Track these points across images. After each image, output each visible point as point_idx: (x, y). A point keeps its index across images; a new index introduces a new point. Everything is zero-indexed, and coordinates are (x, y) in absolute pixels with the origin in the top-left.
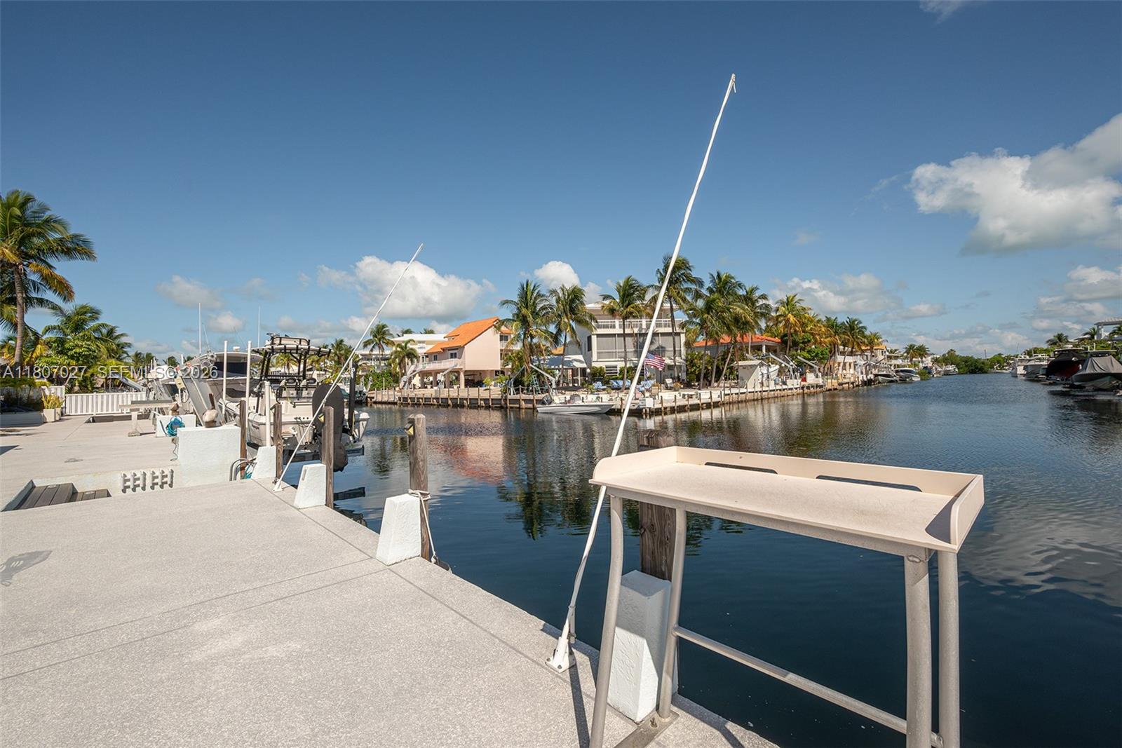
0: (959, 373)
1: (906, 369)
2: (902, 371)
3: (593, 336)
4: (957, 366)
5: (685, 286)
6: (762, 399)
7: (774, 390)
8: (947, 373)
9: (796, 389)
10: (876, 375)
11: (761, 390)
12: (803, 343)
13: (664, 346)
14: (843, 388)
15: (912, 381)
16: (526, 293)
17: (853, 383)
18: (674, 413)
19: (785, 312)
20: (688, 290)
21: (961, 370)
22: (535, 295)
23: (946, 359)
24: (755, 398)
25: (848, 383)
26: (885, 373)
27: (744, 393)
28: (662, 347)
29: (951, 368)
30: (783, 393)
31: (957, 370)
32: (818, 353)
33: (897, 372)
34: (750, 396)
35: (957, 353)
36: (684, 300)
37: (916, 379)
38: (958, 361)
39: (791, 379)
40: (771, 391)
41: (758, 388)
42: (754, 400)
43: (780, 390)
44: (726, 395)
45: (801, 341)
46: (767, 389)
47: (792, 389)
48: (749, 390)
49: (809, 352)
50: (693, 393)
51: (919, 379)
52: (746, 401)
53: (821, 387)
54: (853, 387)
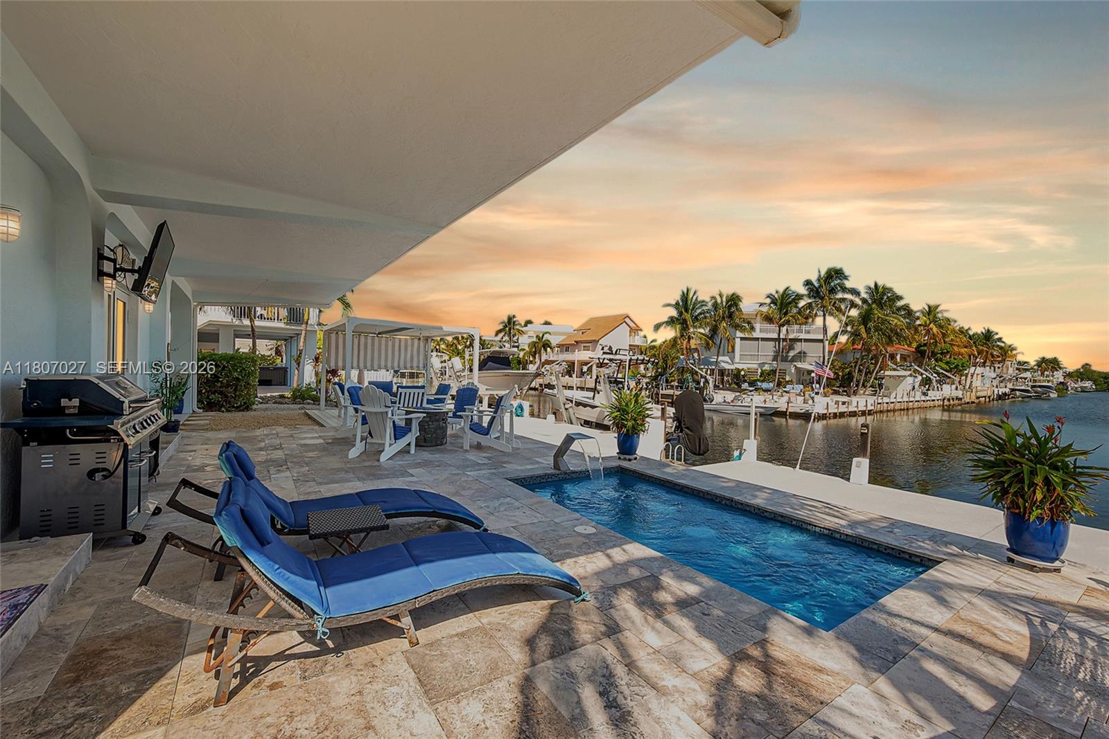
0: (1097, 390)
1: (1044, 384)
2: (1040, 387)
3: (736, 339)
4: (1095, 382)
5: (840, 296)
6: (908, 409)
7: (918, 401)
8: (1084, 390)
9: (938, 400)
10: (1013, 390)
11: (907, 400)
12: (941, 354)
13: (806, 352)
14: (980, 402)
15: (1048, 399)
16: (687, 298)
17: (989, 397)
18: (836, 418)
19: (926, 322)
20: (843, 300)
21: (1098, 387)
22: (693, 301)
23: (1081, 373)
24: (902, 408)
25: (985, 397)
26: (1023, 388)
27: (893, 403)
28: (804, 353)
29: (1088, 384)
30: (925, 404)
31: (1094, 387)
32: (958, 365)
33: (1035, 386)
34: (898, 406)
35: (1094, 368)
36: (839, 310)
37: (1054, 395)
38: (1095, 376)
39: (933, 390)
40: (916, 401)
41: (906, 399)
42: (901, 410)
43: (924, 401)
44: (878, 404)
45: (940, 352)
46: (913, 399)
47: (933, 400)
48: (898, 400)
49: (947, 363)
50: (846, 400)
51: (1056, 395)
52: (894, 411)
53: (961, 399)
54: (990, 401)
